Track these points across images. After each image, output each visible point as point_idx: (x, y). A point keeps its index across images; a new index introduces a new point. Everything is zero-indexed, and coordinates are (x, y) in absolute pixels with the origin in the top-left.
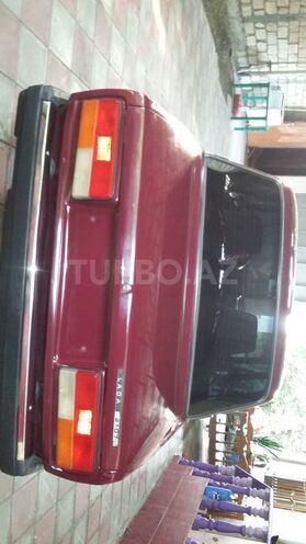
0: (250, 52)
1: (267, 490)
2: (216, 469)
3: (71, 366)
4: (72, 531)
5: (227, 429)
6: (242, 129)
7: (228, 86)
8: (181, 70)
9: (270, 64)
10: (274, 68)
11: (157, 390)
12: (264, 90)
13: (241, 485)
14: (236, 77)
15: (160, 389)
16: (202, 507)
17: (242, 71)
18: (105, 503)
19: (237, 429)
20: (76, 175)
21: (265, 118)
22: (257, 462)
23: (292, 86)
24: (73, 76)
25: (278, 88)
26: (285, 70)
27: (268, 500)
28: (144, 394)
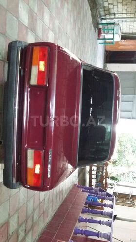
0: (106, 9)
1: (112, 197)
2: (92, 189)
3: (32, 148)
4: (33, 213)
5: (97, 173)
6: (102, 43)
7: (96, 24)
8: (74, 21)
9: (114, 14)
10: (116, 16)
11: (65, 157)
12: (112, 26)
13: (102, 195)
14: (100, 20)
15: (66, 157)
16: (86, 204)
17: (102, 17)
18: (46, 202)
19: (101, 173)
20: (32, 76)
21: (113, 39)
22: (109, 186)
23: (125, 24)
24: (29, 30)
25: (119, 25)
26: (122, 17)
27: (113, 201)
28: (60, 159)
